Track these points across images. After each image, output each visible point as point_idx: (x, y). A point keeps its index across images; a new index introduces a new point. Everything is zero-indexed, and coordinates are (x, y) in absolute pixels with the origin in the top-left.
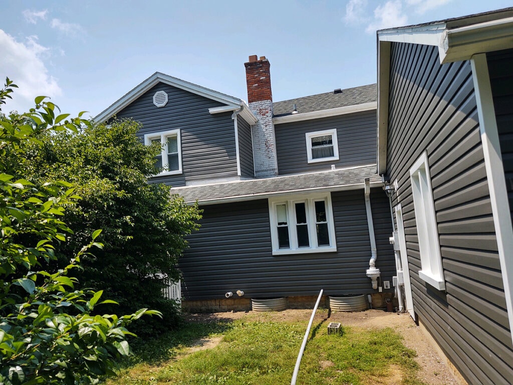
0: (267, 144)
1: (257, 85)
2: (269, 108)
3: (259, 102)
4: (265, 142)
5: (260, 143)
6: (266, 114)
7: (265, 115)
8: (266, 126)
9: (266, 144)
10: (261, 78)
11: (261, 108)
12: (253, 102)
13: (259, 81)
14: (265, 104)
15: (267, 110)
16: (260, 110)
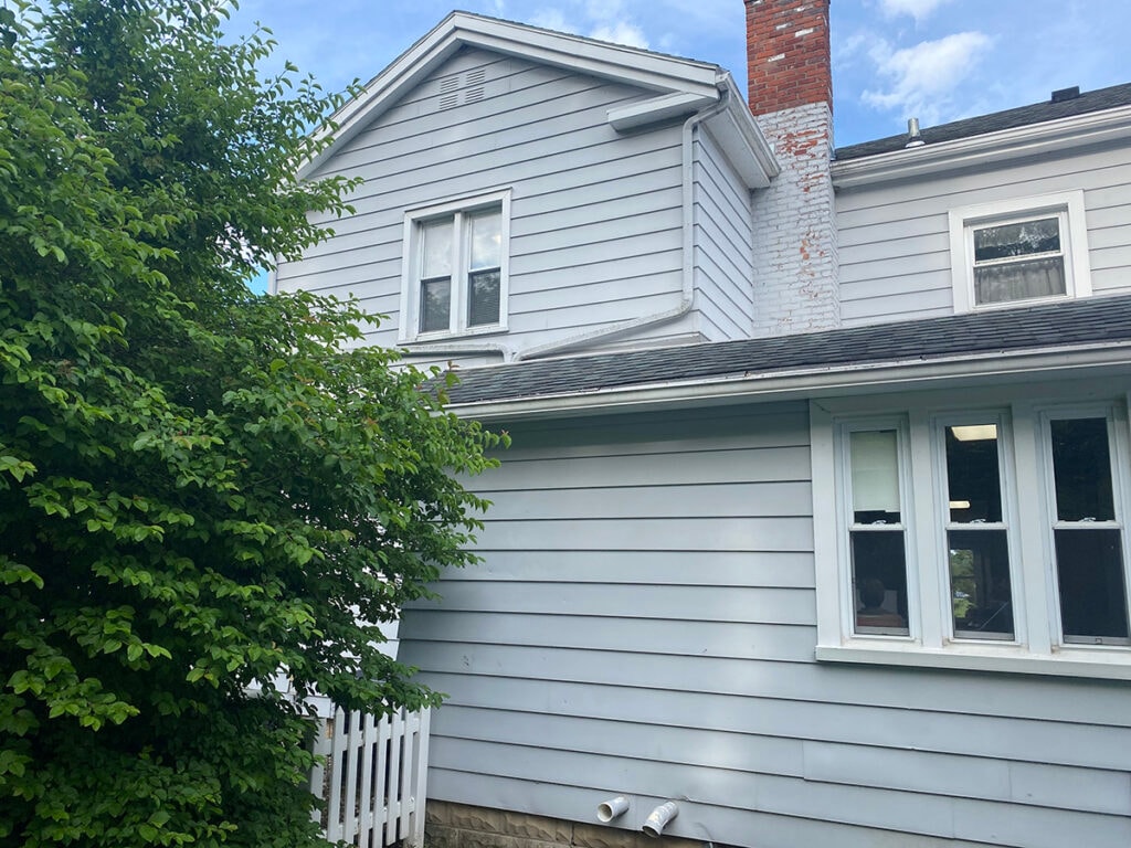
0: (806, 249)
1: (782, 56)
2: (822, 129)
3: (788, 111)
4: (800, 245)
5: (780, 247)
6: (813, 150)
7: (804, 152)
8: (807, 190)
9: (802, 250)
10: (798, 34)
11: (791, 130)
12: (764, 112)
13: (790, 45)
14: (809, 116)
15: (811, 137)
16: (790, 136)
